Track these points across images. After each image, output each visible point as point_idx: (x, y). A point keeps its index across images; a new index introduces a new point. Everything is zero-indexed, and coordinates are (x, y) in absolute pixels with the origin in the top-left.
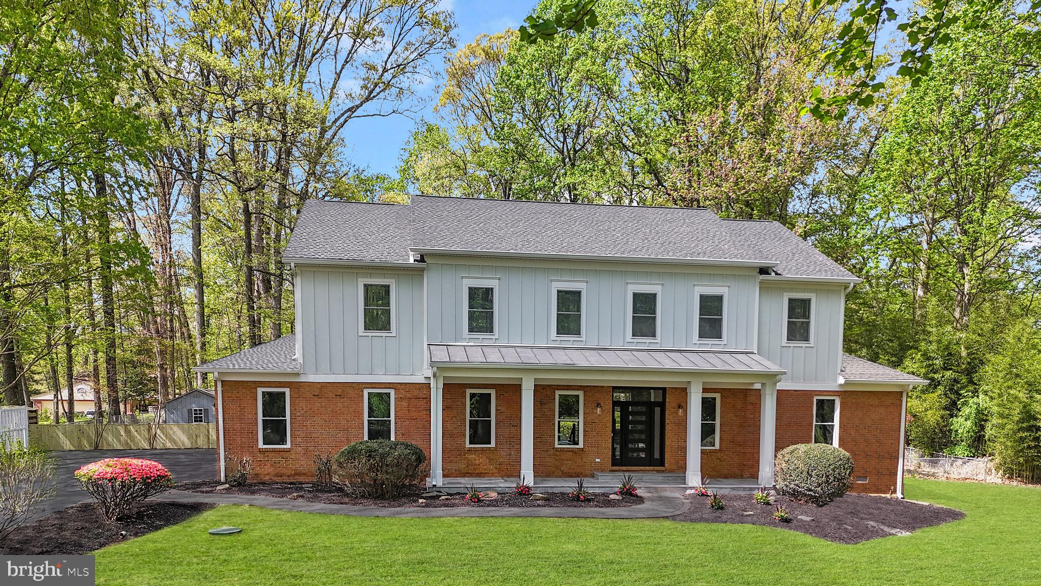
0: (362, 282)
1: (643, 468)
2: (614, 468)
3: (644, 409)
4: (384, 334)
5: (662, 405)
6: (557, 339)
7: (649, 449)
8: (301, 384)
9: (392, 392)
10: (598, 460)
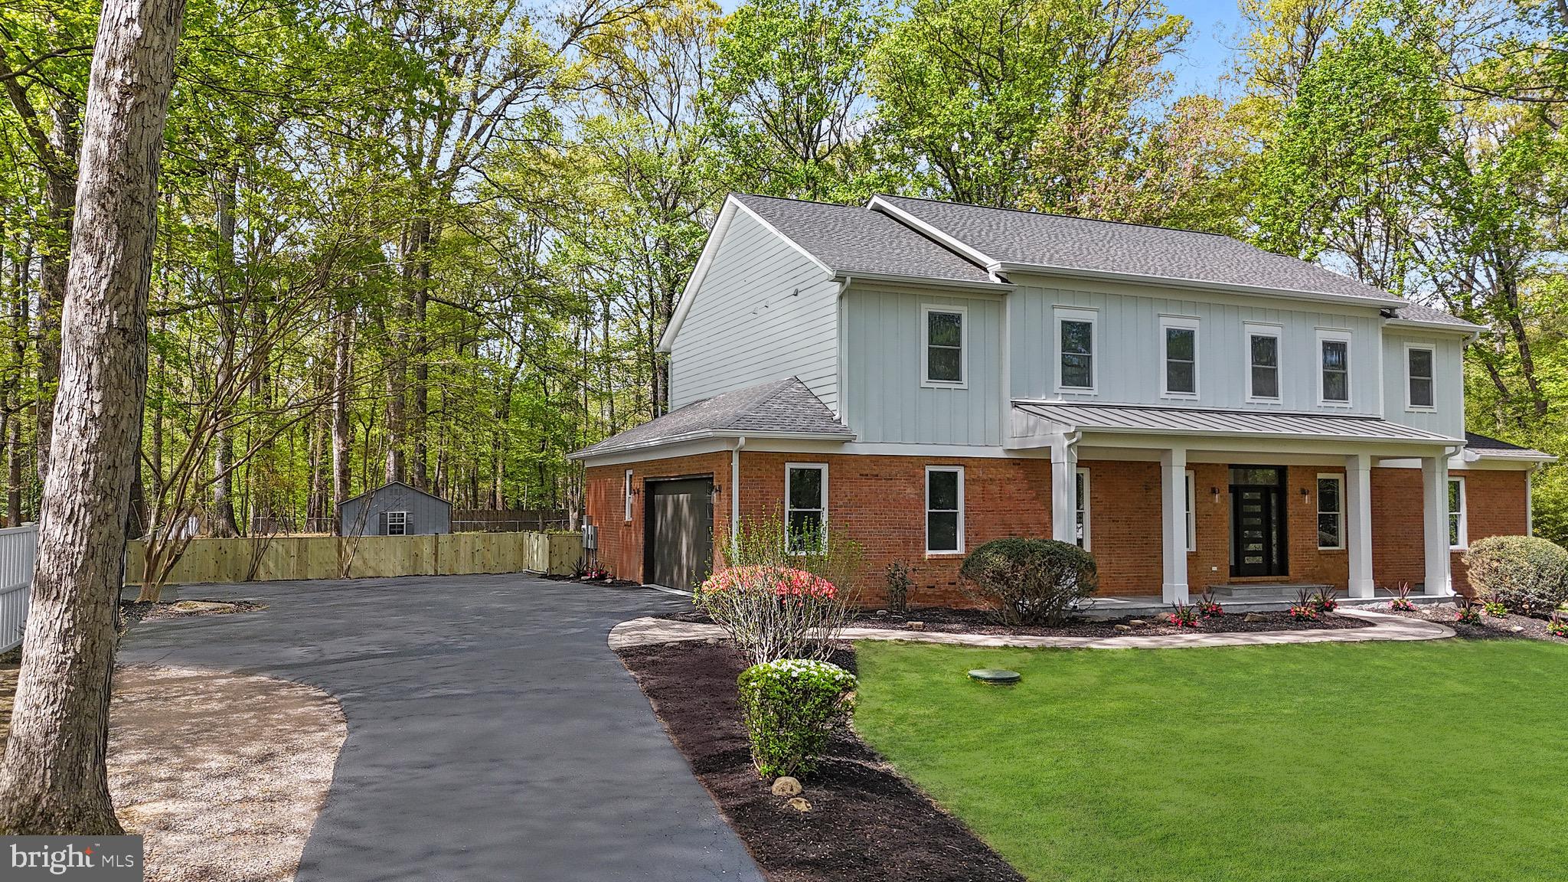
0: (926, 309)
2: (1234, 579)
3: (1258, 496)
4: (952, 385)
5: (1281, 490)
6: (1167, 396)
7: (1267, 553)
8: (844, 458)
9: (961, 472)
10: (1215, 569)
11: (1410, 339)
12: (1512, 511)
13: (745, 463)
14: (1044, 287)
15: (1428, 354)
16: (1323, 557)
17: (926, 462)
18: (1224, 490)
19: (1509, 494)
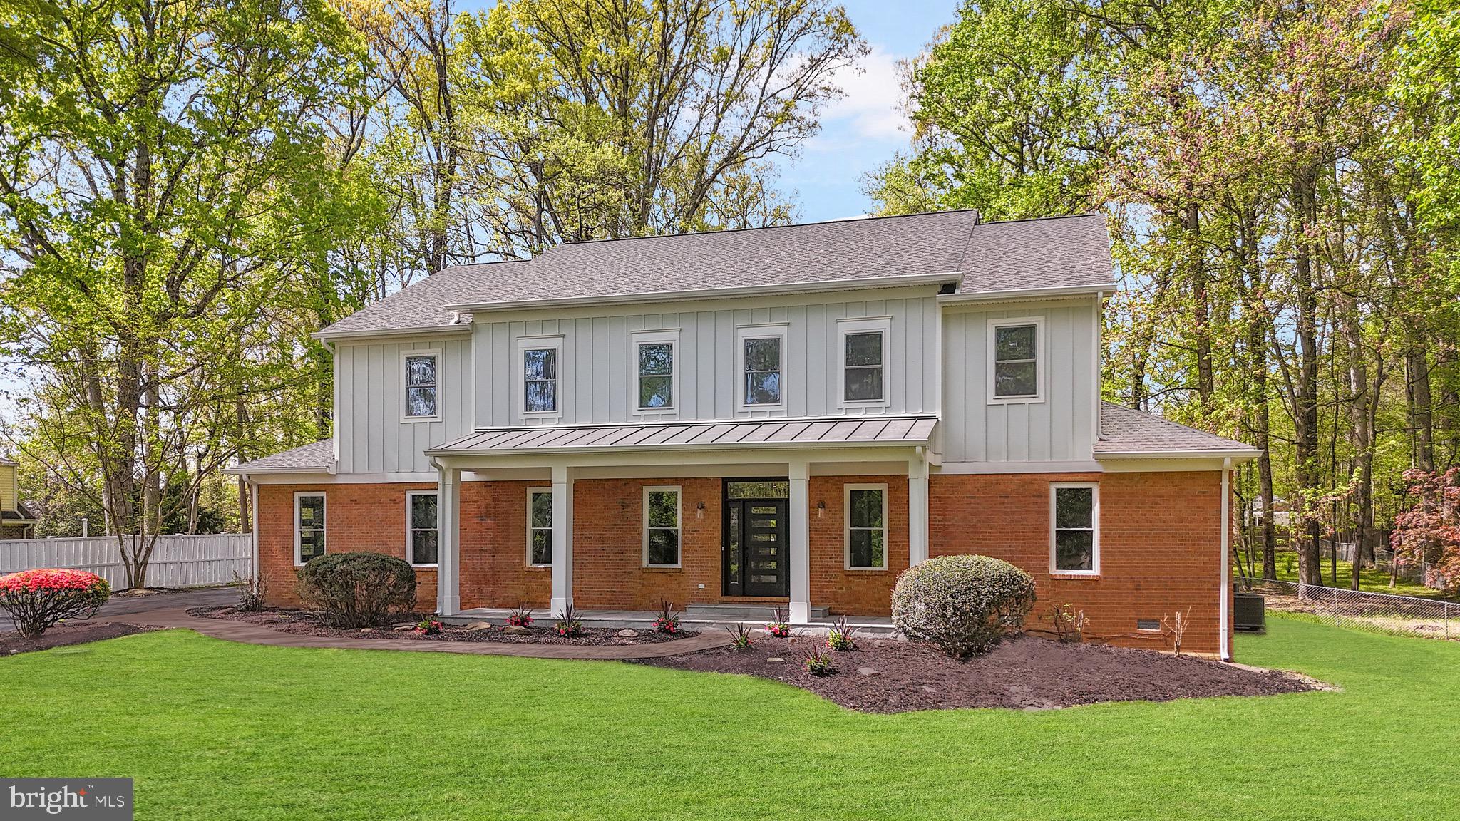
11: (1001, 314)
12: (1192, 526)
13: (263, 493)
14: (507, 321)
15: (1032, 329)
16: (850, 578)
17: (406, 487)
18: (716, 505)
19: (1185, 503)
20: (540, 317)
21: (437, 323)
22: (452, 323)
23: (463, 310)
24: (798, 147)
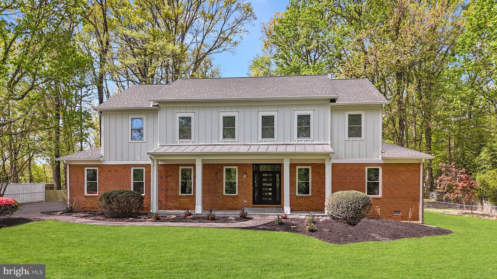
0: (130, 117)
1: (269, 205)
2: (254, 205)
3: (270, 175)
5: (280, 173)
6: (223, 141)
7: (274, 196)
8: (103, 165)
9: (144, 169)
10: (245, 201)
11: (350, 110)
12: (411, 181)
13: (72, 168)
14: (172, 106)
15: (360, 115)
16: (298, 198)
17: (131, 166)
18: (251, 173)
19: (409, 173)
20: (192, 105)
21: (145, 106)
22: (151, 106)
23: (155, 101)
24: (235, 49)
